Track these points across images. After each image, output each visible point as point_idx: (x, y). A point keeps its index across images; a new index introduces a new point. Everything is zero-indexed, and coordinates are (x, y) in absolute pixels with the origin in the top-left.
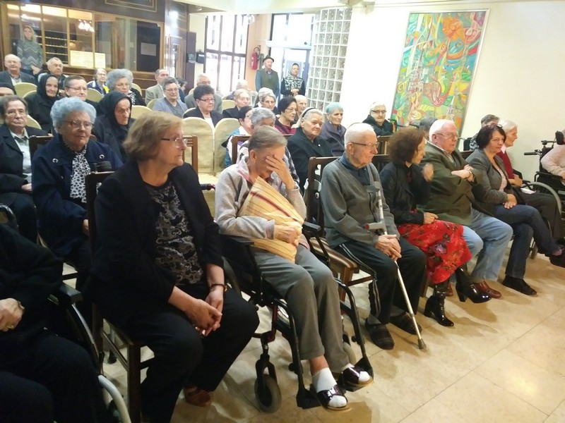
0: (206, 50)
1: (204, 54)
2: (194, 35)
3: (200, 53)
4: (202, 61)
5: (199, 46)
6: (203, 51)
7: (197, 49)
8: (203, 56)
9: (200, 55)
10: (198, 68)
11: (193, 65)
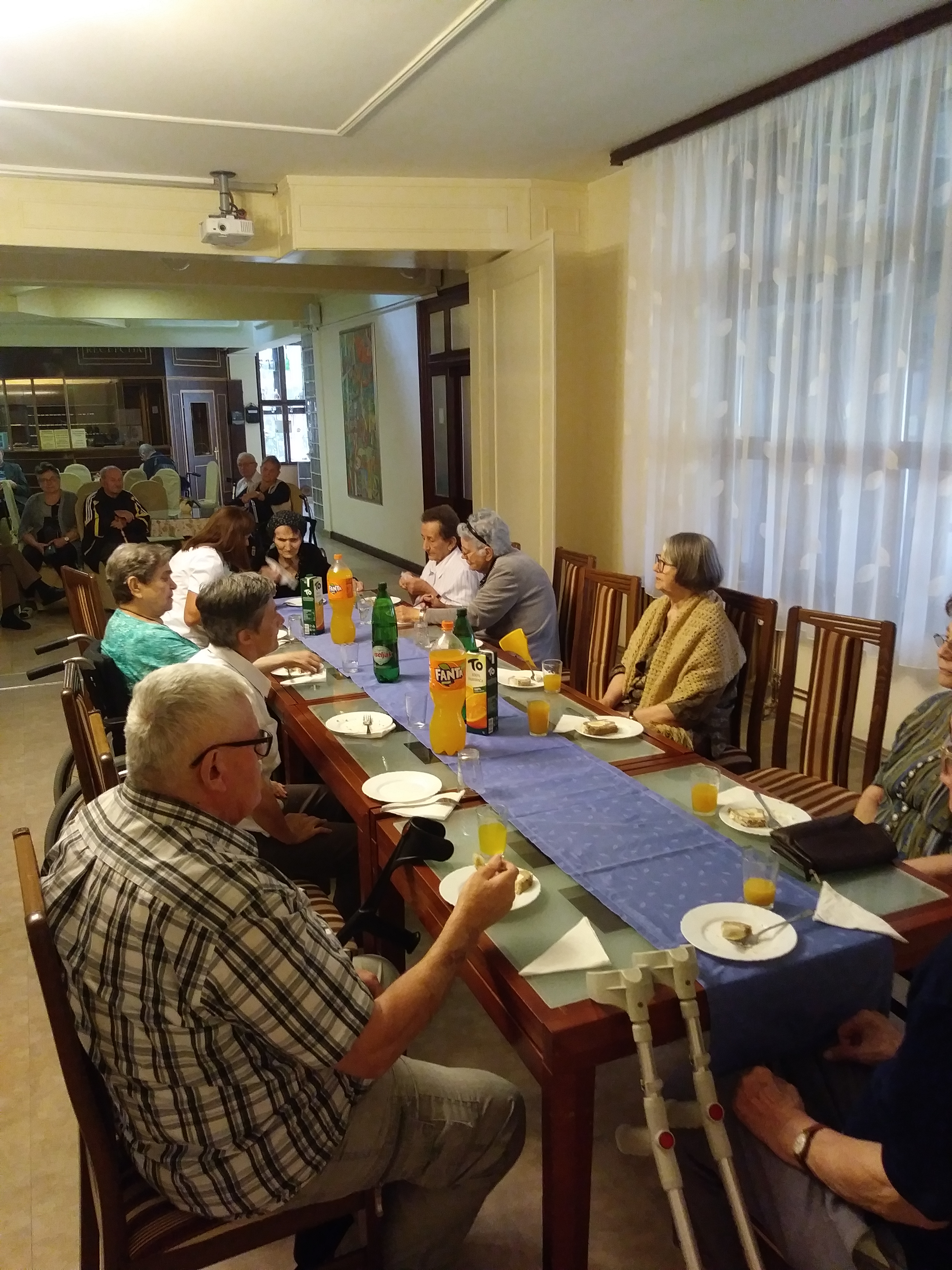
0: (262, 403)
1: (259, 409)
2: (238, 384)
3: (251, 407)
4: (257, 419)
5: (249, 398)
6: (256, 404)
7: (246, 402)
8: (256, 412)
9: (250, 412)
10: (251, 431)
11: (242, 428)
